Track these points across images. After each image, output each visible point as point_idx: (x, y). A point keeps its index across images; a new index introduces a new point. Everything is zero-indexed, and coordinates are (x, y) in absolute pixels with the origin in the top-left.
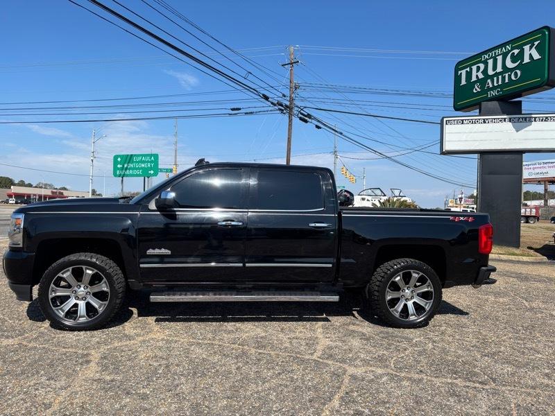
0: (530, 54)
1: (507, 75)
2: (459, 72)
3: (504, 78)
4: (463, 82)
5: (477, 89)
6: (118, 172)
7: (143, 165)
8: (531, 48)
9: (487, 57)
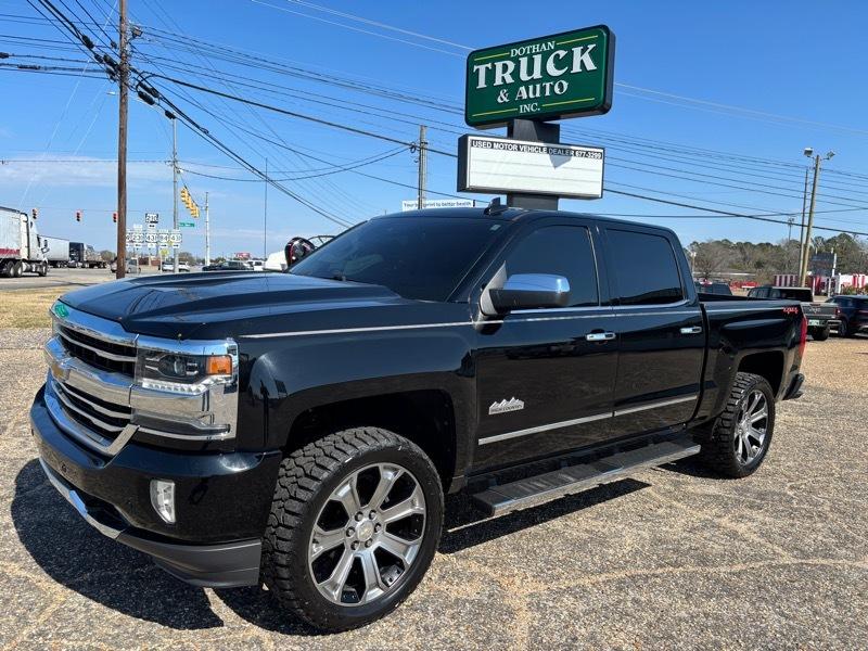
0: (582, 61)
1: (548, 85)
2: (476, 68)
3: (543, 89)
4: (482, 84)
5: (503, 98)
8: (583, 52)
9: (518, 52)
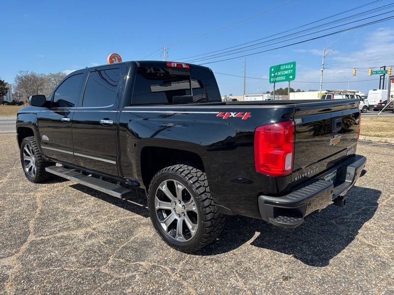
6: (272, 80)
7: (286, 72)
